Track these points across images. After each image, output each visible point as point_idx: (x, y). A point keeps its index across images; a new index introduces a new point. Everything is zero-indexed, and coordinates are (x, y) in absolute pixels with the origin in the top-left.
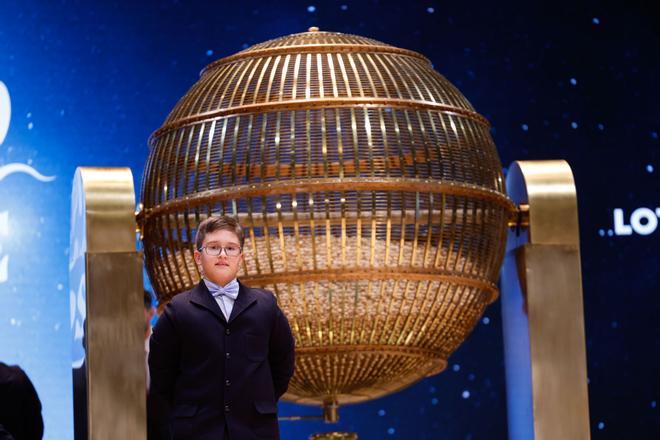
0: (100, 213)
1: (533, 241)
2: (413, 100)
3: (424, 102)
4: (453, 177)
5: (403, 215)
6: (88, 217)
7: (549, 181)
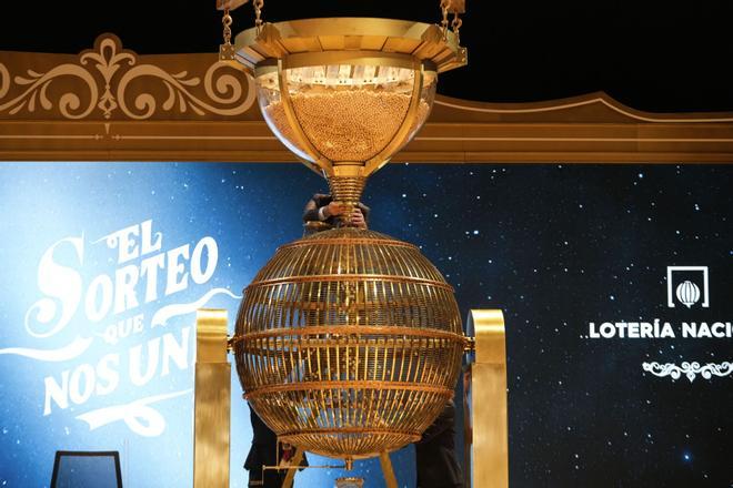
0: (205, 338)
1: (477, 361)
2: (404, 277)
3: (412, 278)
4: (428, 325)
5: (395, 342)
6: (198, 340)
7: (488, 322)
